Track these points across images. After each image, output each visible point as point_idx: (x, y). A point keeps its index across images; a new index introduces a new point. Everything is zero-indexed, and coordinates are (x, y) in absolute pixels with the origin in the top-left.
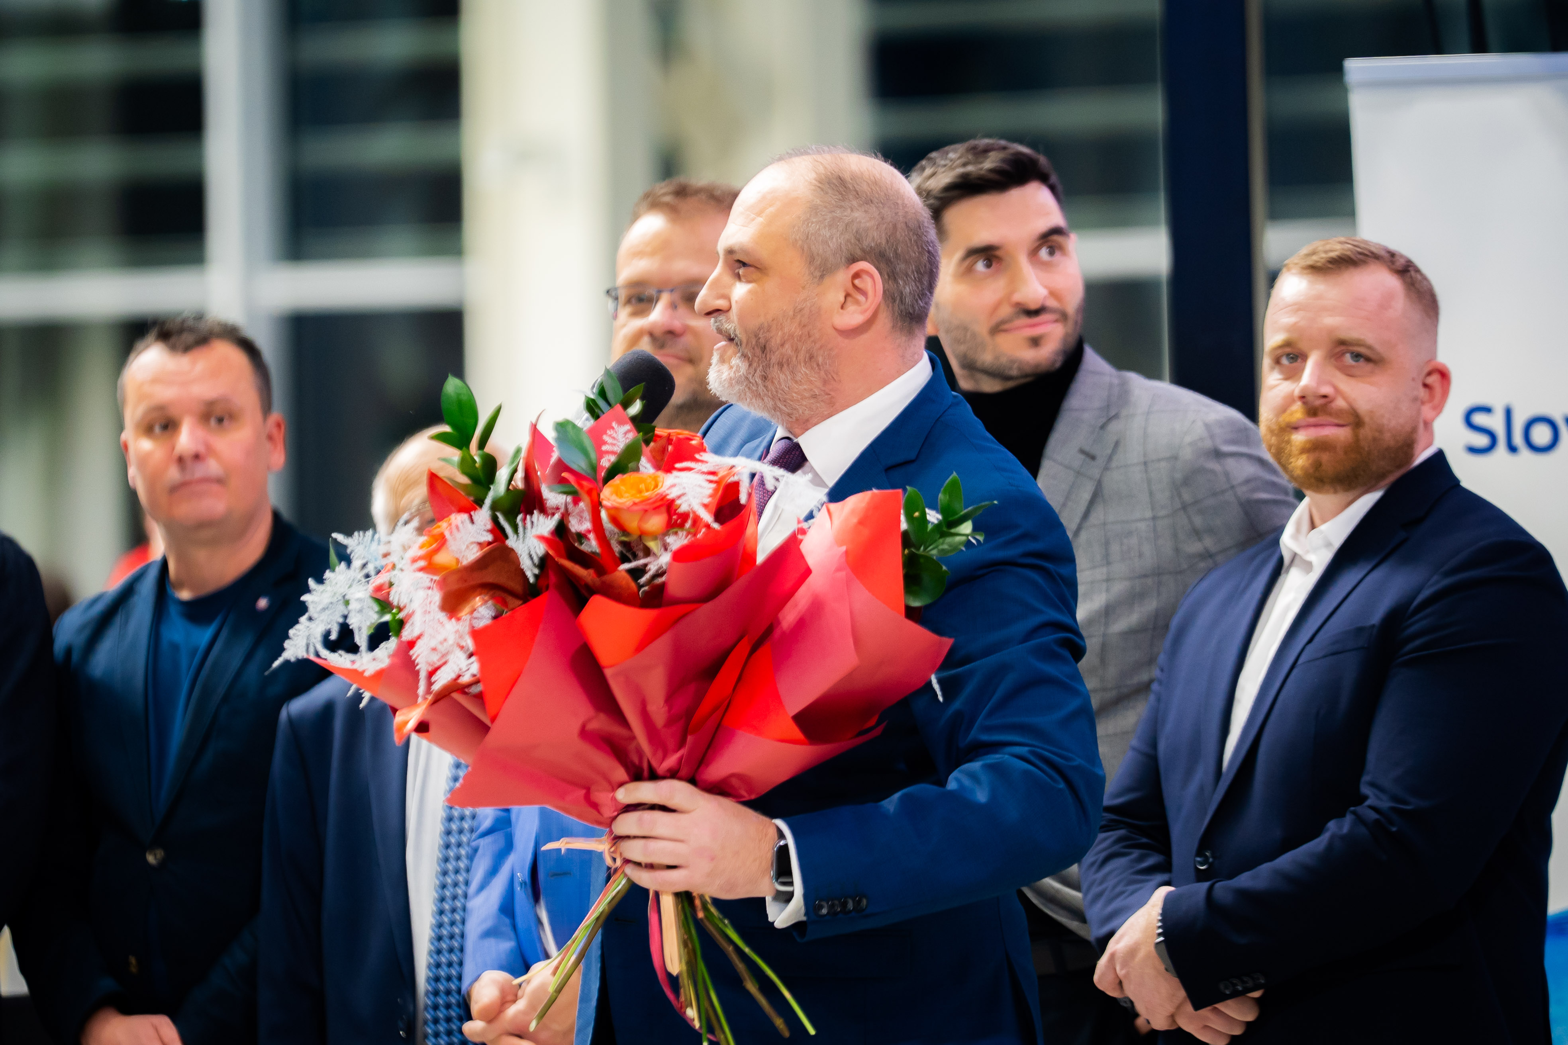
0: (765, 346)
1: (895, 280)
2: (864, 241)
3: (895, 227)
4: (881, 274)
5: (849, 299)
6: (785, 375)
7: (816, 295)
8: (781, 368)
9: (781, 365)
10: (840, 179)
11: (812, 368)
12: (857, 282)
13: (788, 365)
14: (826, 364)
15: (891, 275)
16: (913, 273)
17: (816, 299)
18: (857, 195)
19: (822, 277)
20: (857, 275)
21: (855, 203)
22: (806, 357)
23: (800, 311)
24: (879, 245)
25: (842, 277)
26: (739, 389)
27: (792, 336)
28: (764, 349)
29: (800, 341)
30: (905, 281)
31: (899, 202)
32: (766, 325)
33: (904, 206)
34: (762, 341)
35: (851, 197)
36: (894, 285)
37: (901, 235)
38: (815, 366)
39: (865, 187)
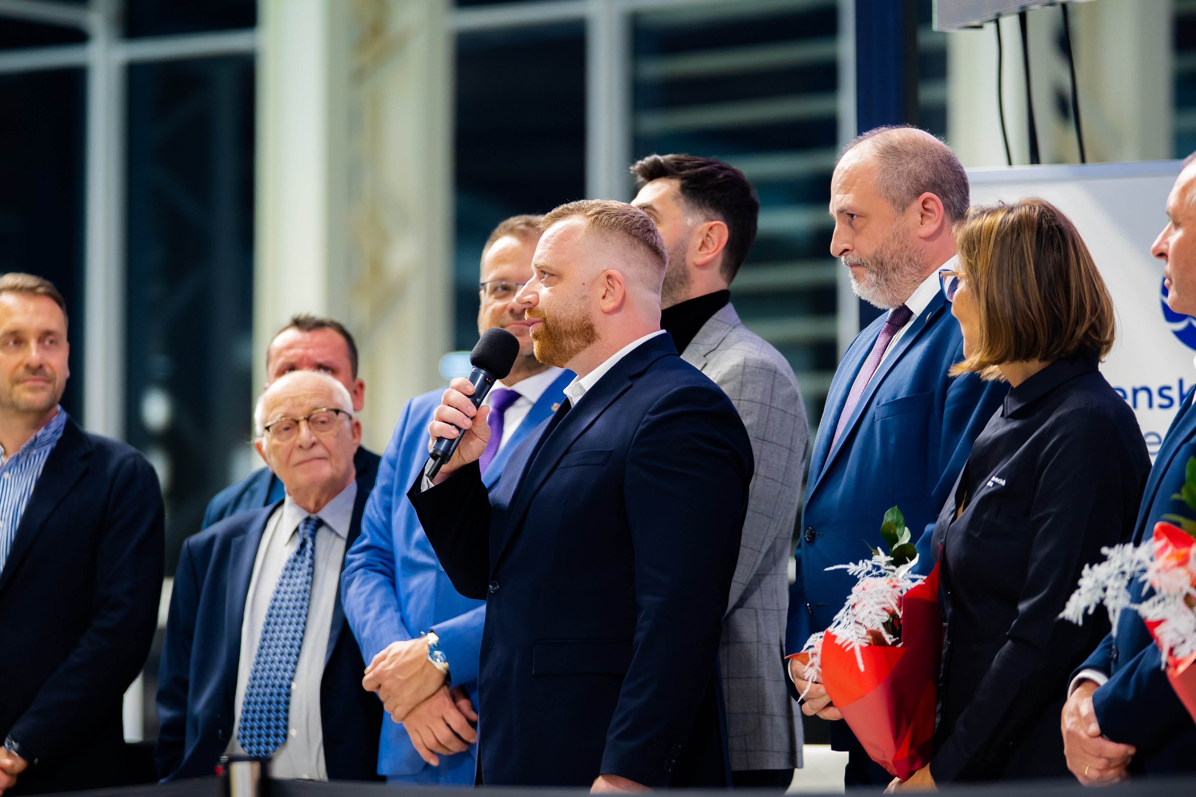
0: (882, 262)
1: (947, 197)
2: (922, 180)
3: (936, 165)
4: (938, 196)
5: (924, 218)
6: (898, 275)
7: (904, 222)
8: (895, 271)
9: (894, 270)
10: (895, 149)
11: (912, 266)
12: (926, 206)
13: (898, 268)
14: (919, 260)
15: (943, 195)
16: (956, 188)
17: (904, 224)
18: (907, 153)
19: (903, 210)
20: (924, 203)
21: (908, 159)
22: (907, 261)
23: (897, 234)
24: (930, 179)
25: (917, 205)
26: (874, 290)
27: (896, 251)
28: (882, 264)
29: (902, 252)
30: (952, 195)
31: (932, 149)
32: (879, 249)
33: (936, 150)
34: (880, 259)
35: (904, 156)
36: (948, 200)
37: (941, 168)
38: (914, 264)
39: (910, 147)
